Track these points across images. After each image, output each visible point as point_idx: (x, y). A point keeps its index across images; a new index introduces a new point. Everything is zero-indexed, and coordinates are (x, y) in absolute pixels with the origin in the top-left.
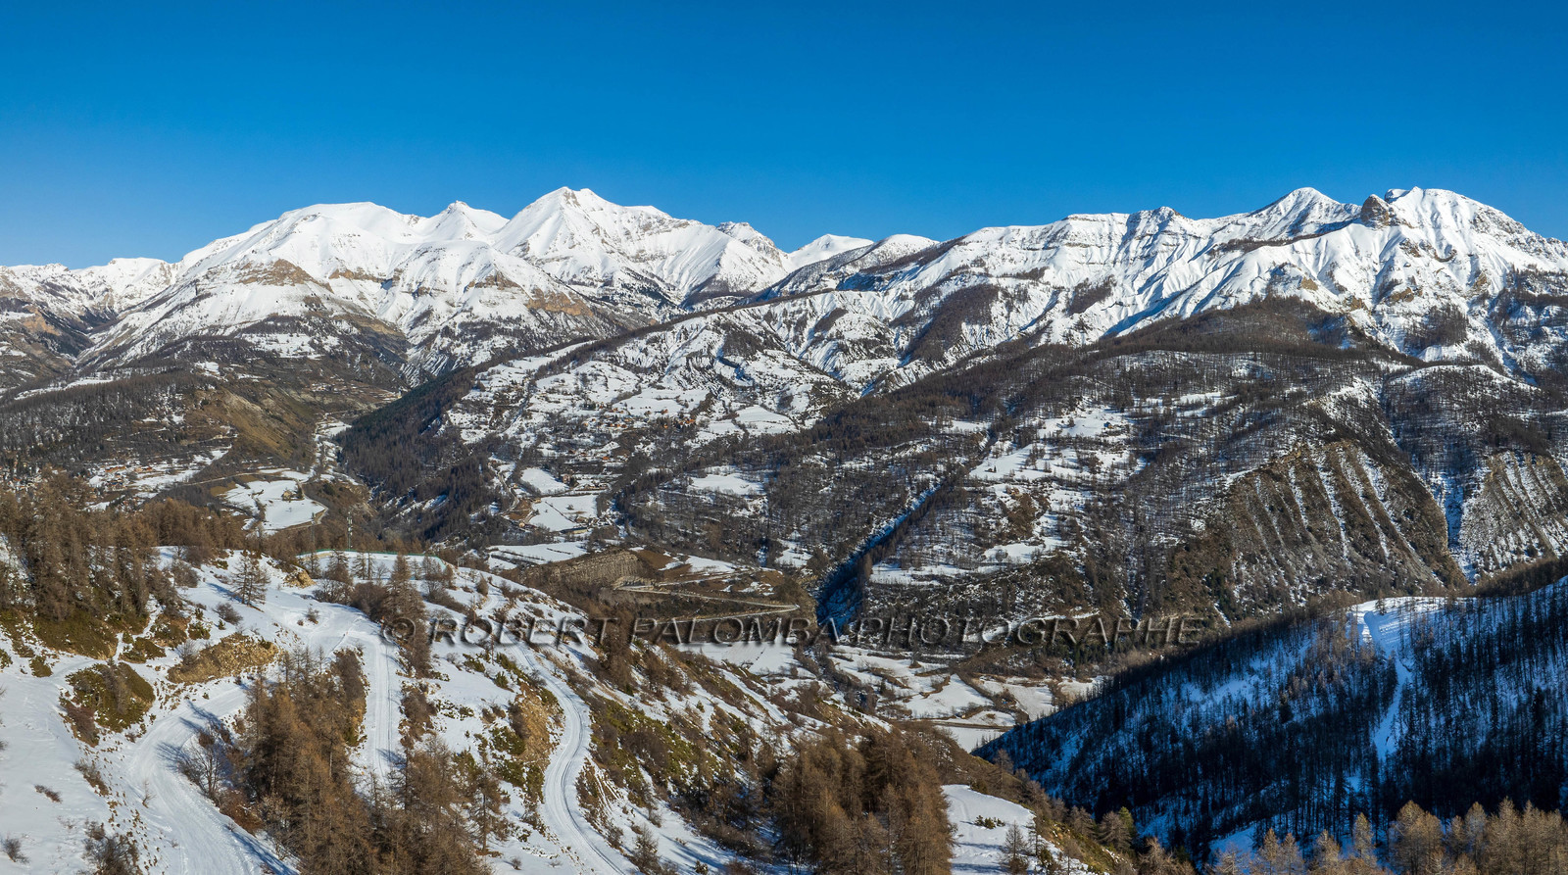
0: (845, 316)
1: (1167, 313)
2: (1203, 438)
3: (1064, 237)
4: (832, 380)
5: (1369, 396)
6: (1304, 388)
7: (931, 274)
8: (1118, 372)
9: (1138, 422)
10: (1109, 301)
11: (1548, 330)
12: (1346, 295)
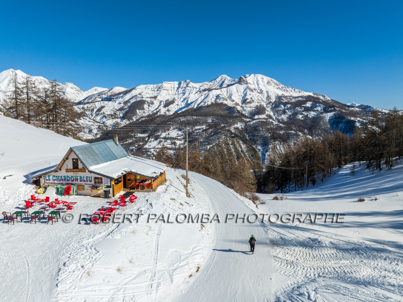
0: (105, 108)
1: (190, 107)
2: (202, 137)
3: (162, 88)
4: (103, 125)
5: (242, 127)
6: (226, 125)
7: (127, 97)
8: (179, 121)
9: (185, 133)
10: (174, 104)
11: (287, 111)
12: (235, 102)
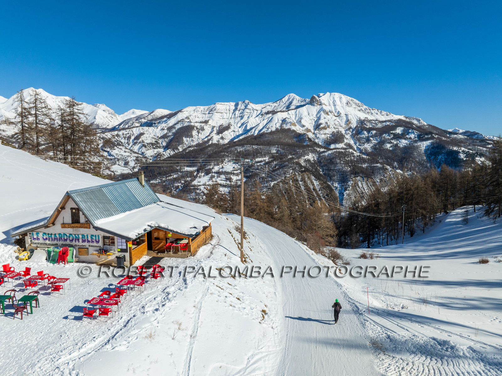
0: (144, 135)
1: (249, 134)
2: (264, 171)
3: (215, 110)
4: (142, 156)
5: (314, 159)
6: (294, 156)
7: (172, 122)
8: (236, 152)
9: (243, 167)
10: (230, 131)
12: (305, 128)
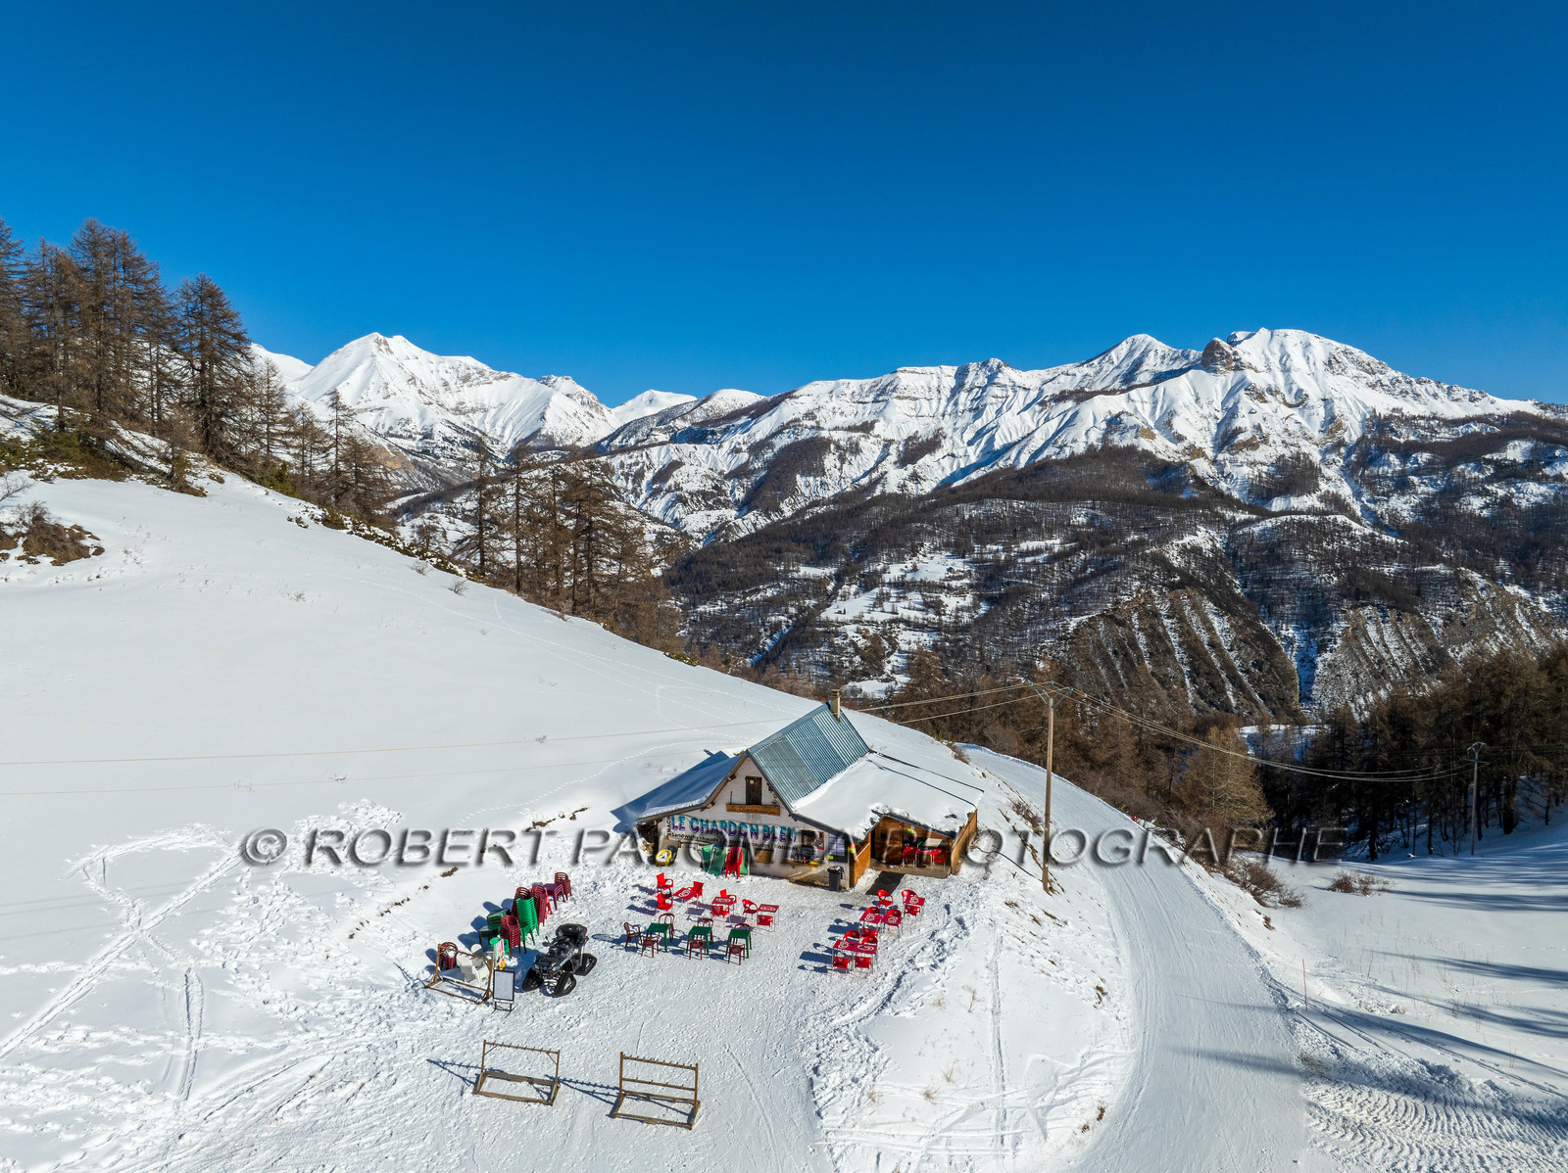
0: (682, 468)
1: (1001, 464)
2: (1046, 583)
3: (894, 390)
4: (673, 531)
5: (1214, 546)
6: (1146, 536)
7: (764, 427)
8: (957, 520)
9: (979, 568)
10: (939, 454)
12: (1185, 444)
